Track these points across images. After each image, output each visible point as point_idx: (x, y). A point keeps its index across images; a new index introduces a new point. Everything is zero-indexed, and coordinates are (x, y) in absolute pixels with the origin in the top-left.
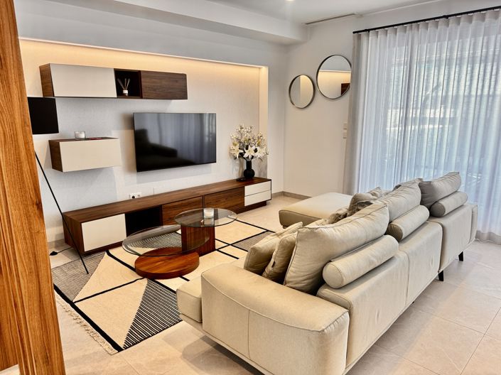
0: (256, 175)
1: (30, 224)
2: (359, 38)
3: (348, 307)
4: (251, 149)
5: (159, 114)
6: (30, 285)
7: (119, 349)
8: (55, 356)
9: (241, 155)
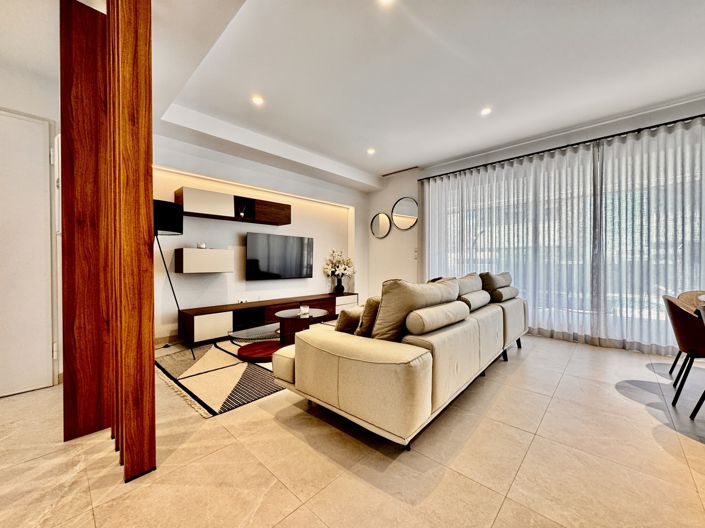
0: (345, 291)
1: (139, 261)
2: (422, 184)
3: (431, 348)
4: (342, 267)
5: (269, 235)
6: (131, 320)
7: (214, 413)
8: (146, 398)
9: (333, 273)
